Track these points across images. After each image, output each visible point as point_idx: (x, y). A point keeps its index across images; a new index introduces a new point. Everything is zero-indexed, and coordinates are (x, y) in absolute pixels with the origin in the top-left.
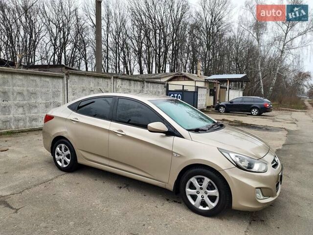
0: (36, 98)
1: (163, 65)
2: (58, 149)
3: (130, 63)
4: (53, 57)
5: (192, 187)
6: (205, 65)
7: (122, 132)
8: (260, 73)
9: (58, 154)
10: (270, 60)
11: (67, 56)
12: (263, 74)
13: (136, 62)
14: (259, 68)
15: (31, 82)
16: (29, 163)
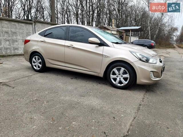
0: (16, 36)
1: (91, 22)
2: (34, 59)
3: (71, 21)
4: (23, 17)
5: (114, 74)
6: (117, 22)
7: (73, 46)
8: (149, 27)
9: (34, 62)
10: (155, 19)
11: (32, 16)
12: (150, 28)
13: (75, 21)
14: (149, 24)
15: (13, 26)
16: (16, 69)
